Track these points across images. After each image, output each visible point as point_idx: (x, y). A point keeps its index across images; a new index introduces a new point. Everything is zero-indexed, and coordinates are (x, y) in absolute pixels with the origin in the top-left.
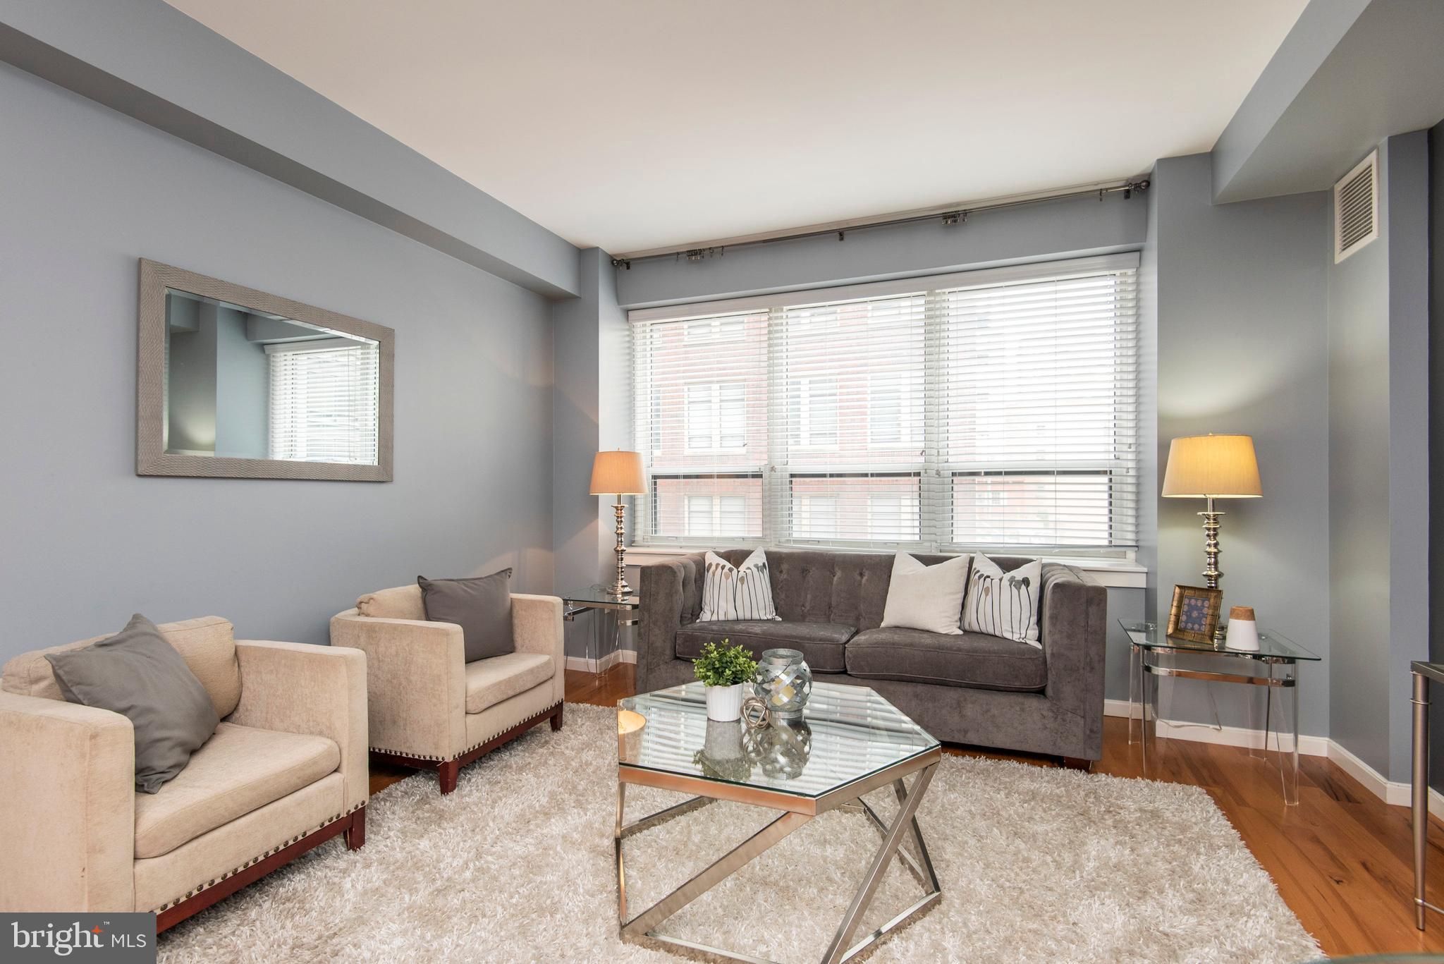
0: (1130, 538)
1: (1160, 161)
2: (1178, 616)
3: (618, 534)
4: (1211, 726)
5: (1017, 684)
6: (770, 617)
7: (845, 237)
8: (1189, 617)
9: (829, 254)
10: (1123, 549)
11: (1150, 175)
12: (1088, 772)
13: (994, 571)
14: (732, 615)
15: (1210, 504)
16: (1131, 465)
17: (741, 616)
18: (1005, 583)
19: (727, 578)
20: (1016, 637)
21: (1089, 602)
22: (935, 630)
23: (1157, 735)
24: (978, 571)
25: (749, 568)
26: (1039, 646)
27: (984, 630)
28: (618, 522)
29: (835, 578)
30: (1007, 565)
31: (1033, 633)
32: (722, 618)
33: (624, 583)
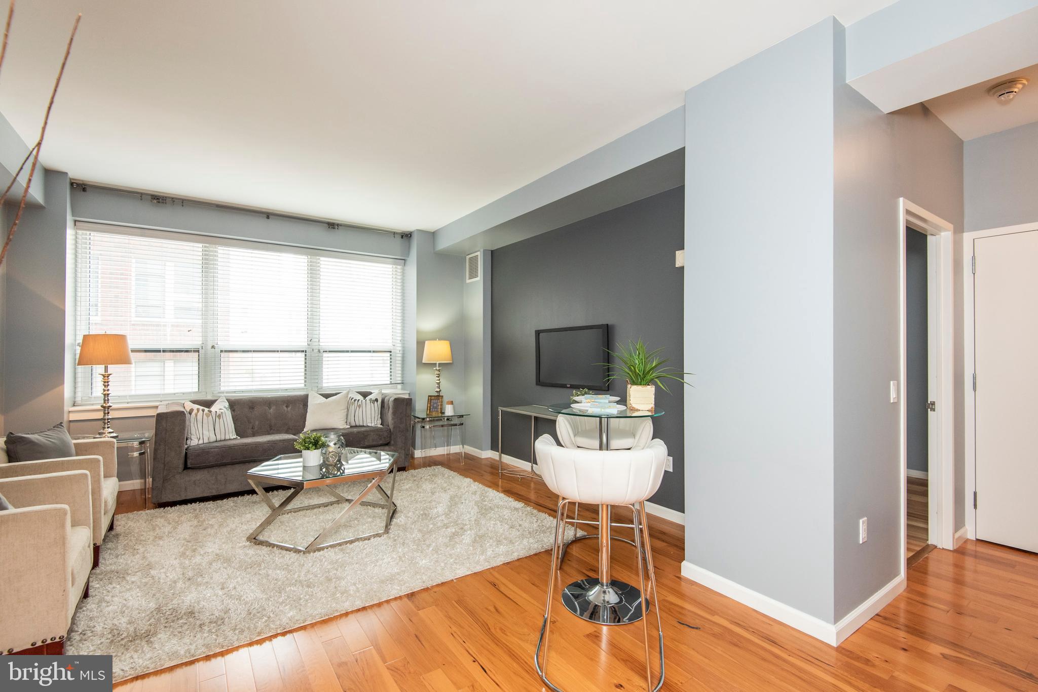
0: (399, 380)
1: (417, 230)
2: (430, 407)
3: (105, 395)
4: (433, 449)
5: (381, 442)
6: (235, 437)
7: (270, 217)
8: (433, 407)
9: (260, 224)
10: (396, 385)
11: (411, 232)
12: (406, 471)
13: (360, 397)
14: (213, 438)
15: (437, 364)
16: (400, 348)
17: (219, 439)
18: (368, 402)
19: (208, 416)
20: (373, 425)
21: (407, 405)
22: (338, 428)
23: (415, 457)
24: (353, 398)
25: (221, 409)
26: (381, 426)
27: (358, 424)
28: (105, 386)
29: (272, 410)
30: (365, 395)
31: (380, 421)
32: (206, 441)
33: (110, 430)
